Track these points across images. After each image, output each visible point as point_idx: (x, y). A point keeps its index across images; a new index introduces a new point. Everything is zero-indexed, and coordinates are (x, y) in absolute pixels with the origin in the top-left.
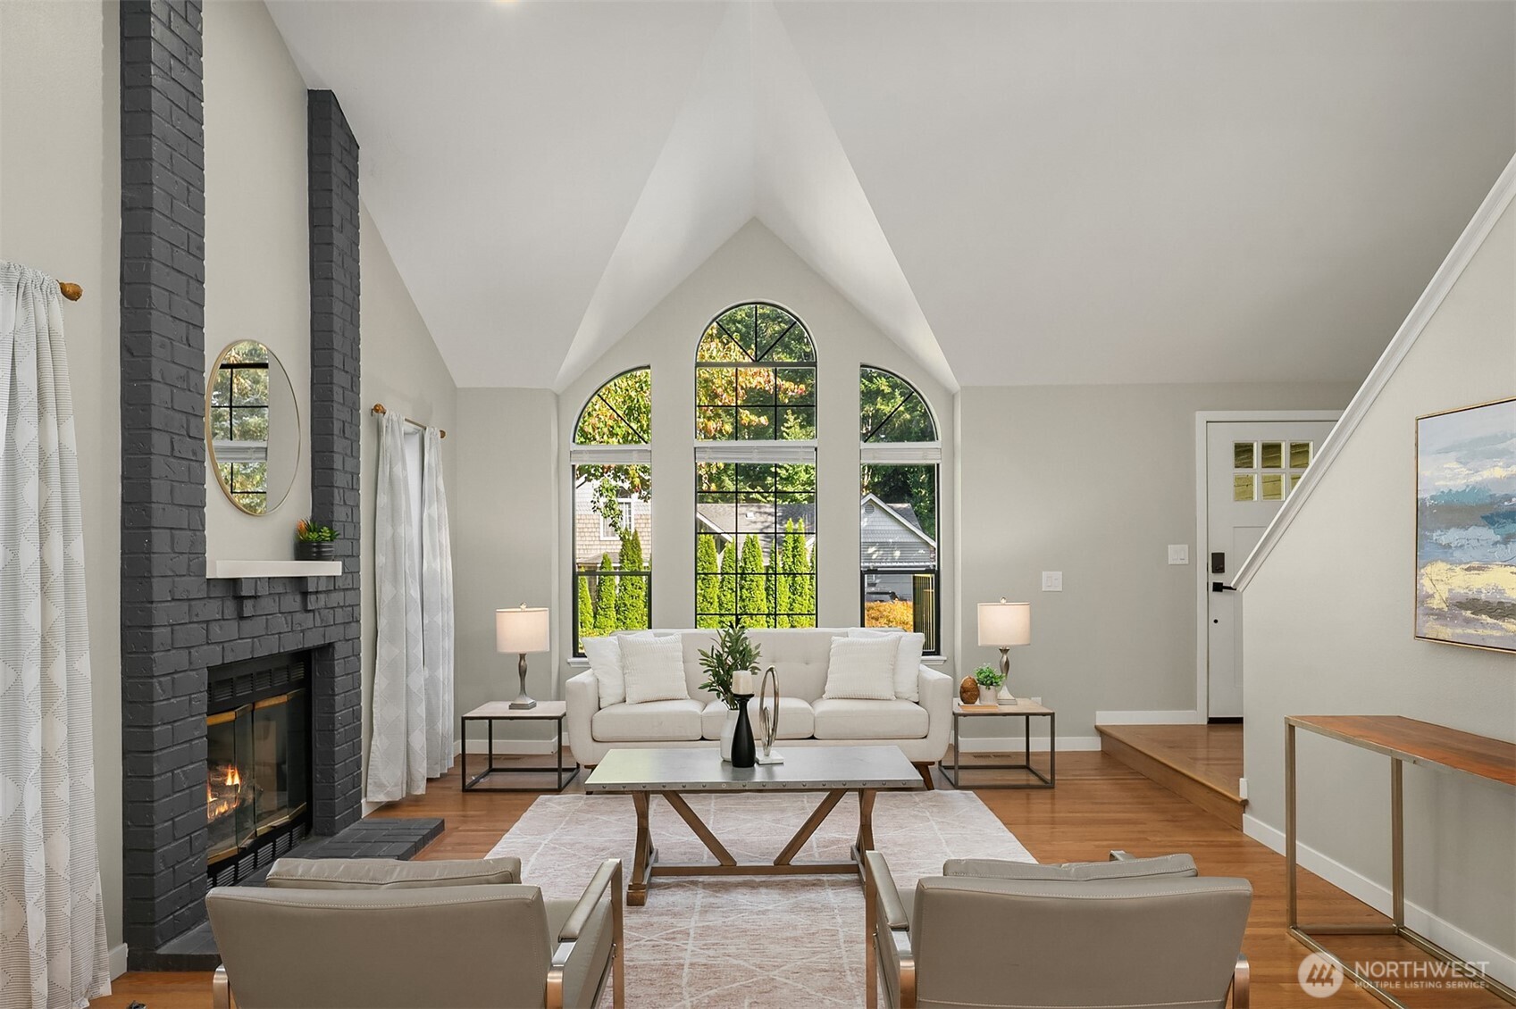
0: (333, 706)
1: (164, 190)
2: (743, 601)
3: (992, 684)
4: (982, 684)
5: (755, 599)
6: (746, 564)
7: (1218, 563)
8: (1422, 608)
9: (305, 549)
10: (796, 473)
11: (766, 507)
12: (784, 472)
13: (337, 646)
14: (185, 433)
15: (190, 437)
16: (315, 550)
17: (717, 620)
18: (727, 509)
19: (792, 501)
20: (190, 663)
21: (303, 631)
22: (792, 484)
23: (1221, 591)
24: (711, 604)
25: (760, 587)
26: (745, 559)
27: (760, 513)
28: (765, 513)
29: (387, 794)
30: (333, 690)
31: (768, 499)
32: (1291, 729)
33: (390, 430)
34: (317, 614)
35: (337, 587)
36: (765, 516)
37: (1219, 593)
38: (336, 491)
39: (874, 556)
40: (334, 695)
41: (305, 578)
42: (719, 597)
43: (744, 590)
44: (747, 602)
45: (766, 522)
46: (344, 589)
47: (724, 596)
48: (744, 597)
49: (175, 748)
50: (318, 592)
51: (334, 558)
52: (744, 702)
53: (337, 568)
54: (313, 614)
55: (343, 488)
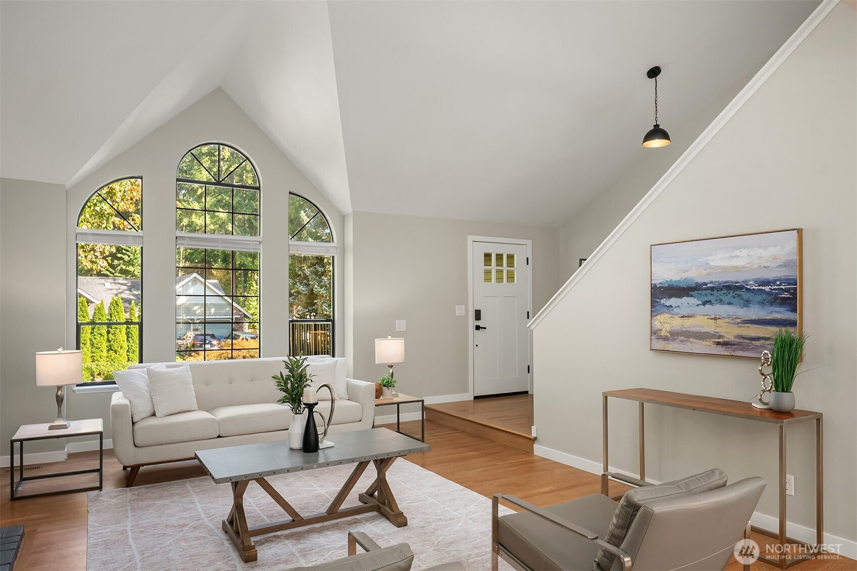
2: (110, 341)
3: (390, 386)
4: (385, 386)
5: (119, 341)
6: (111, 317)
7: (478, 315)
8: (655, 336)
10: (136, 259)
11: (119, 279)
12: (127, 257)
17: (89, 355)
18: (89, 280)
19: (132, 276)
22: (133, 265)
23: (479, 329)
24: (85, 344)
25: (123, 332)
26: (111, 314)
27: (115, 283)
28: (119, 283)
31: (115, 274)
32: (606, 397)
36: (119, 285)
37: (478, 331)
39: (198, 312)
42: (91, 340)
43: (110, 335)
44: (112, 343)
45: (119, 289)
47: (95, 339)
48: (110, 339)
52: (311, 408)
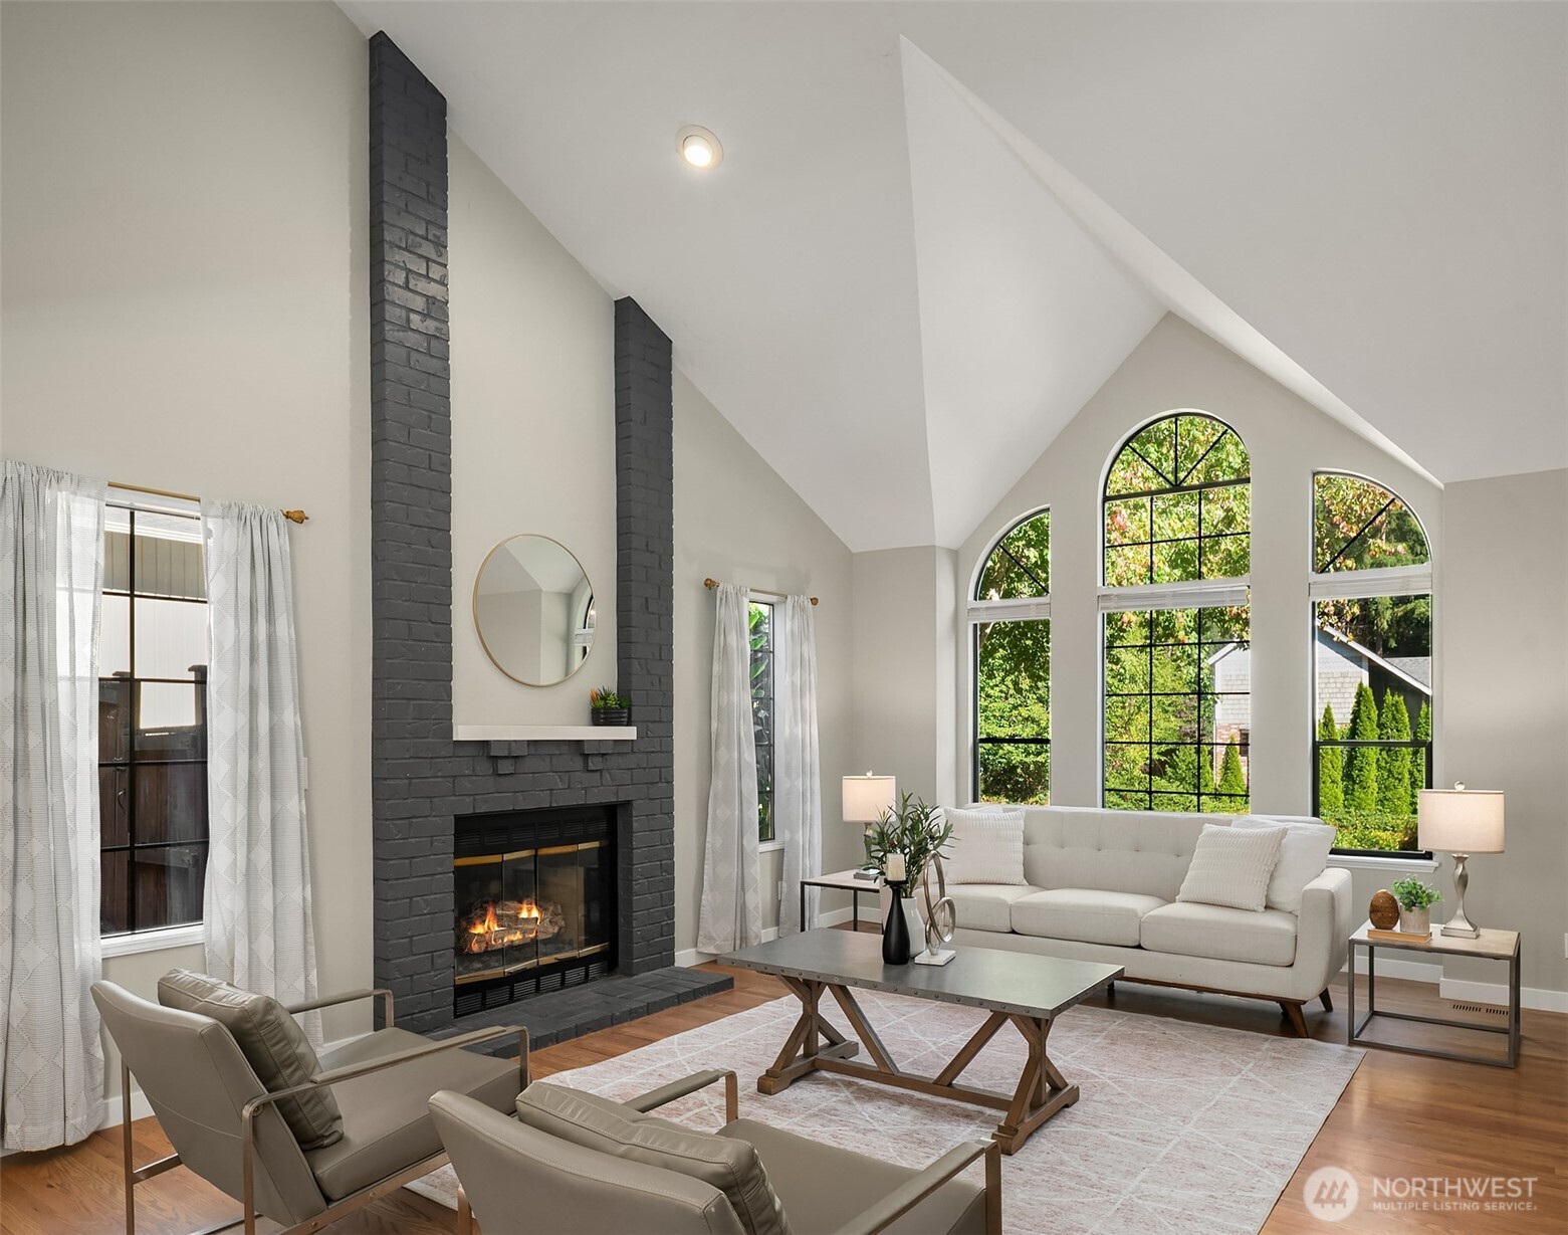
0: (631, 859)
1: (400, 423)
4: (1402, 903)
13: (635, 804)
14: (427, 619)
15: (433, 623)
16: (602, 716)
20: (433, 811)
21: (585, 789)
29: (717, 947)
30: (632, 844)
33: (724, 601)
34: (606, 775)
35: (635, 750)
38: (636, 662)
40: (633, 849)
41: (586, 742)
46: (645, 752)
49: (414, 880)
50: (603, 754)
51: (629, 724)
52: (899, 889)
53: (629, 733)
54: (598, 774)
55: (646, 659)
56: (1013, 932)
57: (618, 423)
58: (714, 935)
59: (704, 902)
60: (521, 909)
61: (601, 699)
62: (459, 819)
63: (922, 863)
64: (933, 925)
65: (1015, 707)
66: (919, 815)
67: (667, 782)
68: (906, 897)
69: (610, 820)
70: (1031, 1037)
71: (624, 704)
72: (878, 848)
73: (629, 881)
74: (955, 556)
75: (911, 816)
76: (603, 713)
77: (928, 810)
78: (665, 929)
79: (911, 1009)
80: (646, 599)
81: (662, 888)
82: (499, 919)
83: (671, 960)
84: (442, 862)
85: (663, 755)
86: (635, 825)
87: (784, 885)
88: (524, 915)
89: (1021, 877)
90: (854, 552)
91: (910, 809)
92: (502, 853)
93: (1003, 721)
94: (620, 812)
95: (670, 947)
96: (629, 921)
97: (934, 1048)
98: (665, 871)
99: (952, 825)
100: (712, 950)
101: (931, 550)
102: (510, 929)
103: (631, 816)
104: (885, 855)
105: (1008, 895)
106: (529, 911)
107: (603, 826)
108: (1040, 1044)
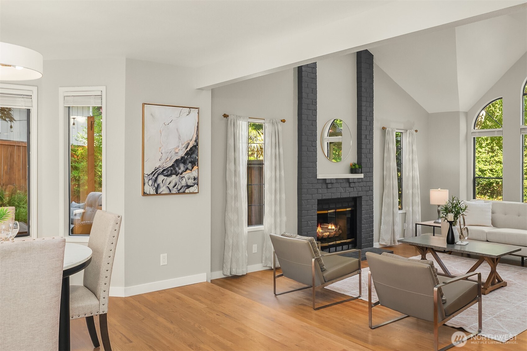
0: (361, 214)
9: (353, 170)
13: (363, 197)
14: (311, 145)
16: (354, 171)
20: (312, 198)
21: (349, 192)
29: (386, 243)
30: (362, 209)
33: (388, 133)
34: (355, 188)
35: (363, 181)
38: (363, 154)
40: (362, 211)
41: (349, 178)
46: (366, 182)
49: (308, 217)
50: (355, 182)
51: (361, 173)
52: (451, 223)
53: (361, 176)
54: (353, 188)
55: (366, 153)
56: (487, 241)
57: (358, 83)
58: (385, 239)
59: (381, 228)
60: (329, 226)
61: (354, 166)
62: (318, 200)
63: (458, 216)
64: (462, 234)
65: (493, 157)
66: (457, 203)
67: (372, 191)
68: (453, 226)
69: (355, 202)
70: (491, 265)
71: (360, 167)
72: (445, 212)
73: (361, 220)
74: (466, 114)
75: (455, 203)
76: (354, 170)
77: (460, 202)
78: (371, 235)
79: (452, 263)
80: (366, 135)
81: (370, 223)
82: (322, 228)
83: (372, 246)
84: (314, 212)
85: (370, 182)
86: (363, 203)
87: (406, 224)
88: (330, 227)
89: (490, 224)
90: (429, 113)
91: (454, 201)
92: (328, 210)
93: (487, 163)
94: (358, 199)
95: (372, 241)
96: (361, 232)
97: (461, 272)
98: (371, 218)
99: (467, 206)
100: (384, 243)
101: (458, 113)
102: (326, 232)
103: (362, 201)
104: (447, 214)
105: (486, 229)
106: (331, 227)
107: (353, 203)
108: (494, 267)
